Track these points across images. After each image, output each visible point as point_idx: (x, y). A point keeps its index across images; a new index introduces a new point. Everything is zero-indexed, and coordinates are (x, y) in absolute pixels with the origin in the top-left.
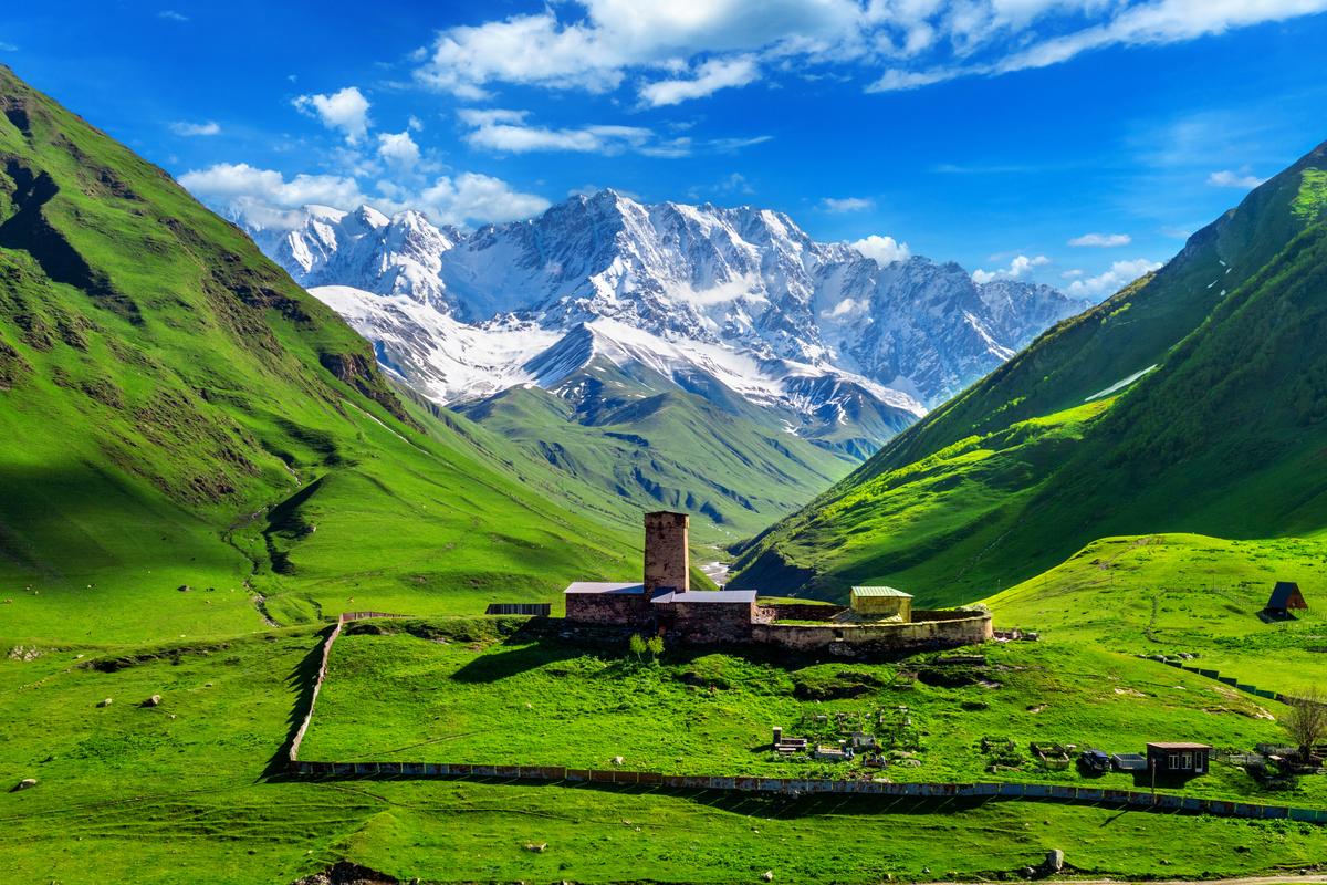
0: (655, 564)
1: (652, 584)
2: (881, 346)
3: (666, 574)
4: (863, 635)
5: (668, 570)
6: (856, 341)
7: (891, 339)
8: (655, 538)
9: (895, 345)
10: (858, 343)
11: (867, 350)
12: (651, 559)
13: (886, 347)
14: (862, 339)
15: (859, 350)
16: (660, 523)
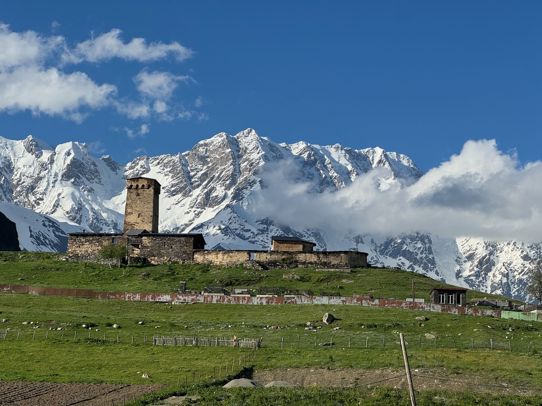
0: (132, 213)
1: (130, 227)
2: (494, 276)
3: (139, 220)
4: (269, 257)
5: (141, 218)
6: (470, 271)
7: (503, 270)
8: (134, 196)
9: (507, 276)
10: (473, 272)
11: (481, 279)
12: (129, 210)
13: (499, 277)
14: (476, 269)
15: (473, 278)
16: (137, 186)
